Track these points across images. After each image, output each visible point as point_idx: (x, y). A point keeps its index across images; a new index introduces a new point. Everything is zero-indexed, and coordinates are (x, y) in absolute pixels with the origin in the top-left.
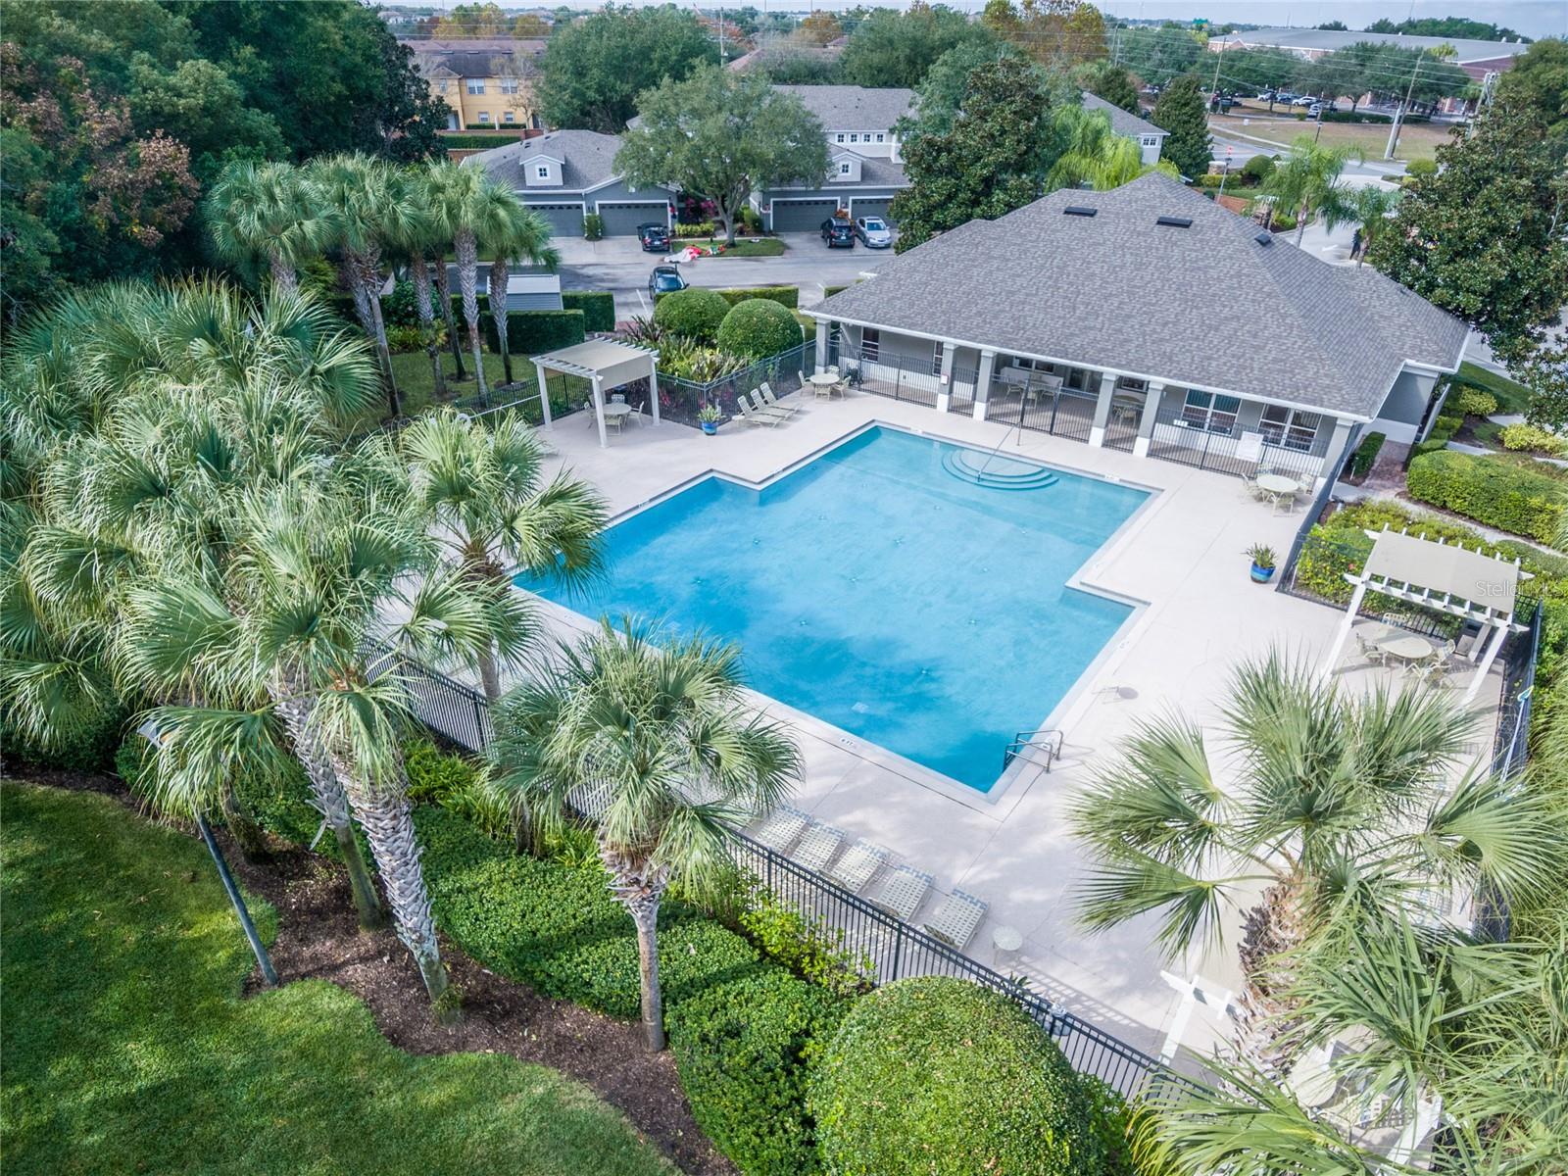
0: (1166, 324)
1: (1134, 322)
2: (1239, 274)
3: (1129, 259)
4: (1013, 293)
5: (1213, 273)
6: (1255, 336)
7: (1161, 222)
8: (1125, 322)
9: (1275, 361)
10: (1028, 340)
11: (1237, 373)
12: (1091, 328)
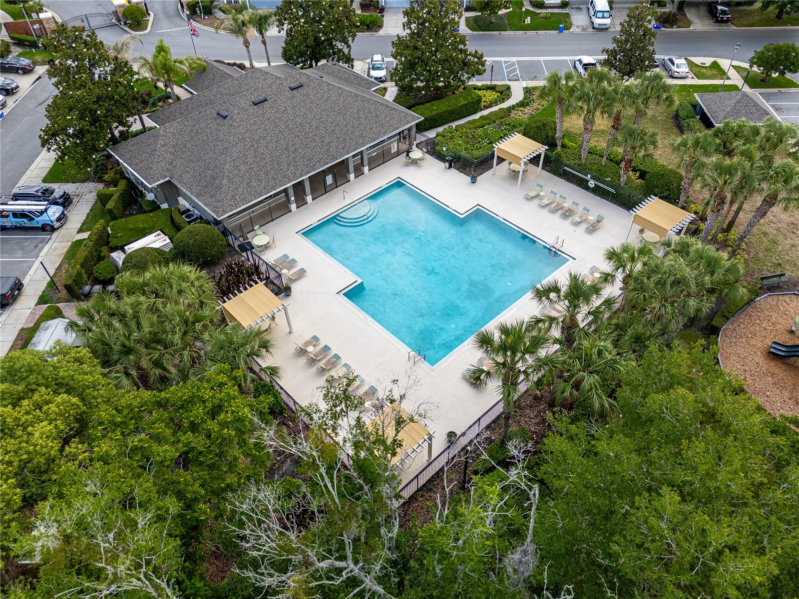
0: (346, 126)
1: (337, 131)
2: (340, 95)
3: (303, 110)
4: (287, 149)
5: (334, 99)
6: (371, 113)
7: (292, 89)
8: (335, 133)
9: (385, 117)
10: (318, 161)
11: (383, 128)
12: (329, 143)
